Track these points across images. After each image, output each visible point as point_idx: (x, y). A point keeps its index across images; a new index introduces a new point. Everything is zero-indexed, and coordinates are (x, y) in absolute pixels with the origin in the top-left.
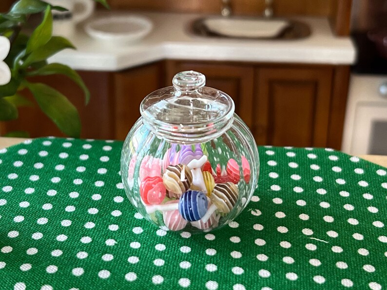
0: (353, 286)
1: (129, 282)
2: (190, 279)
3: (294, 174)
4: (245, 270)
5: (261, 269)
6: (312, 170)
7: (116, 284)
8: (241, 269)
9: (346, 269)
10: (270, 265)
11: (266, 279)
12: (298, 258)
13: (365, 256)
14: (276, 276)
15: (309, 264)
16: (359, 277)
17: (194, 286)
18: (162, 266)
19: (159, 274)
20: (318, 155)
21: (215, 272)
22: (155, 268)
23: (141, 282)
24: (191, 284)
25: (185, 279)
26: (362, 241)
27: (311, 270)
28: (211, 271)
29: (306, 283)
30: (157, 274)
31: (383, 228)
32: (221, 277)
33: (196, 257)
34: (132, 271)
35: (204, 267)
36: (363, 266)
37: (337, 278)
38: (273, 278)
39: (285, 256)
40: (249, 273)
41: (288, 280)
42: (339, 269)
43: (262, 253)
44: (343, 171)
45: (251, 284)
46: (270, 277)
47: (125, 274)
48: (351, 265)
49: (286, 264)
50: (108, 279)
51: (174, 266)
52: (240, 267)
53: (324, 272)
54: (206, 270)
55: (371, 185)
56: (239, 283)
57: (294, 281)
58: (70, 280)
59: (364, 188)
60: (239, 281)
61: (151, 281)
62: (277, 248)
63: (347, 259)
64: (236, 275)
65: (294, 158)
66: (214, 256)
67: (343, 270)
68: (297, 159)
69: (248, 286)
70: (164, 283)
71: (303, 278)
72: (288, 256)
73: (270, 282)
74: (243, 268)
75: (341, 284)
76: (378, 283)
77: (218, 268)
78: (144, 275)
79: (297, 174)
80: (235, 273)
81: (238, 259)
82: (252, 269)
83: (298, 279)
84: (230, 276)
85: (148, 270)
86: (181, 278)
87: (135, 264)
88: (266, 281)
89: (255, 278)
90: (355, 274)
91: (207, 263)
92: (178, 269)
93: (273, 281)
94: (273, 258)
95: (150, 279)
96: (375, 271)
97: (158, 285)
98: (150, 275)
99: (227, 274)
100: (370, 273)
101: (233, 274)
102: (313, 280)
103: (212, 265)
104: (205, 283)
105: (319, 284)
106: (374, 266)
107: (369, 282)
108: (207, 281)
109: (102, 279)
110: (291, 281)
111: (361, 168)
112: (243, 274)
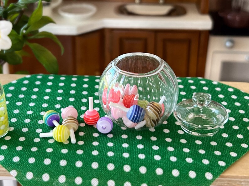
0: (221, 155)
1: (94, 156)
2: (129, 153)
3: (182, 91)
4: (160, 147)
5: (168, 146)
6: (192, 89)
7: (87, 157)
8: (157, 147)
9: (216, 146)
10: (174, 144)
11: (172, 152)
12: (188, 140)
13: (226, 138)
14: (177, 150)
15: (195, 143)
16: (224, 149)
17: (132, 157)
18: (112, 147)
19: (111, 151)
20: (194, 81)
21: (143, 149)
22: (108, 148)
23: (101, 155)
24: (130, 156)
25: (126, 153)
26: (224, 129)
27: (196, 146)
28: (140, 148)
29: (195, 154)
30: (110, 151)
31: (234, 121)
32: (146, 152)
33: (131, 141)
34: (95, 150)
35: (136, 146)
36: (225, 143)
37: (212, 150)
38: (176, 151)
39: (181, 139)
40: (162, 149)
41: (184, 152)
42: (212, 145)
43: (168, 137)
44: (209, 89)
45: (164, 155)
46: (174, 151)
47: (92, 152)
48: (219, 143)
49: (182, 143)
50: (82, 154)
51: (119, 146)
52: (157, 145)
53: (204, 148)
54: (138, 148)
55: (225, 97)
56: (157, 155)
57: (188, 153)
58: (60, 155)
59: (222, 98)
60: (157, 153)
61: (107, 155)
62: (176, 134)
63: (216, 140)
64: (155, 150)
65: (181, 82)
66: (141, 139)
67: (214, 146)
68: (182, 83)
69: (162, 156)
70: (114, 155)
71: (193, 151)
72: (183, 139)
73: (174, 154)
74: (158, 146)
75: (214, 154)
76: (235, 152)
77: (144, 146)
78: (102, 152)
79: (183, 91)
80: (154, 149)
81: (155, 141)
82: (164, 147)
83: (190, 152)
84: (152, 151)
85: (105, 149)
86: (123, 153)
87: (97, 146)
88: (172, 153)
89: (165, 151)
90: (222, 148)
91: (138, 144)
92: (121, 148)
93: (176, 153)
94: (175, 140)
95: (106, 153)
96: (233, 146)
97: (111, 157)
98: (106, 151)
99: (150, 150)
100: (230, 147)
101: (153, 149)
102: (198, 152)
103: (140, 145)
104: (138, 155)
105: (202, 154)
106: (232, 143)
107: (230, 152)
108: (139, 154)
109: (78, 155)
110: (186, 153)
111: (219, 87)
112: (158, 150)
